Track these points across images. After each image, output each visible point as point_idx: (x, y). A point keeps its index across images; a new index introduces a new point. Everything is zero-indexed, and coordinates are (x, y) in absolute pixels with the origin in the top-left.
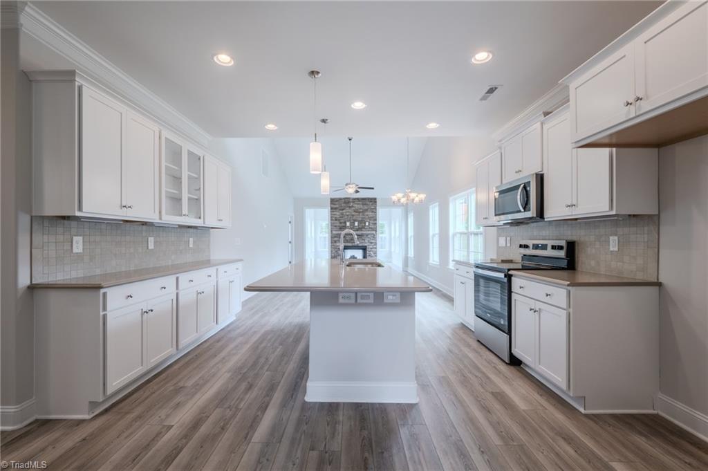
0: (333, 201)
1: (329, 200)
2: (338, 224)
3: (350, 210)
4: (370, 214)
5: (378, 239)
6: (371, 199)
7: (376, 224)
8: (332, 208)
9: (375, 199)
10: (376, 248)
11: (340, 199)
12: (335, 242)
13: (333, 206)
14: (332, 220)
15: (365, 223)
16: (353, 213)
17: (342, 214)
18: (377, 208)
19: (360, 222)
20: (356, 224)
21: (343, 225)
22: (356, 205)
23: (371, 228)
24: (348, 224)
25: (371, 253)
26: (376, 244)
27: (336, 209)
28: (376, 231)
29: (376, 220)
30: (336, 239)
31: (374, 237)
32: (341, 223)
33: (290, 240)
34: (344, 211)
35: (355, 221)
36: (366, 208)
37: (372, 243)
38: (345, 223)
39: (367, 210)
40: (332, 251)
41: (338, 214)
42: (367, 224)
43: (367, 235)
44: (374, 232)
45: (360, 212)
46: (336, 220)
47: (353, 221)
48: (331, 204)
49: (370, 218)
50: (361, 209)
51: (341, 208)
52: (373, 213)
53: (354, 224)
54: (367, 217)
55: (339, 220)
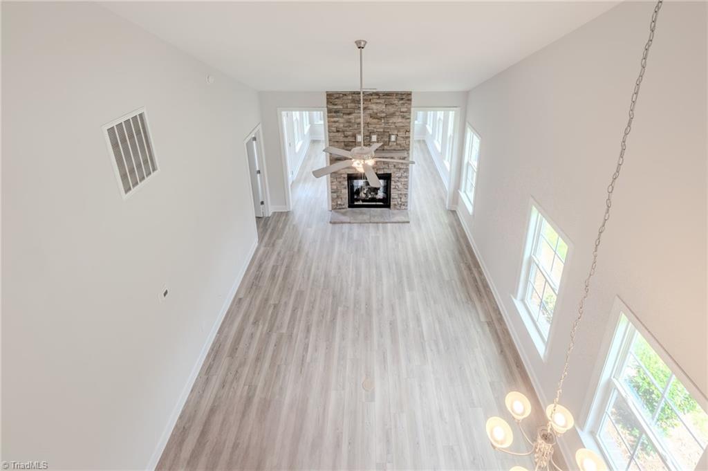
0: (330, 96)
1: (325, 96)
2: (342, 139)
6: (402, 94)
7: (409, 137)
8: (329, 111)
9: (409, 94)
10: (407, 177)
11: (345, 95)
13: (331, 107)
14: (329, 131)
15: (390, 138)
16: (369, 120)
17: (349, 121)
18: (412, 109)
19: (380, 136)
20: (374, 138)
21: (351, 139)
22: (374, 106)
23: (400, 145)
24: (360, 138)
25: (399, 184)
26: (407, 170)
27: (336, 112)
28: (408, 151)
29: (409, 132)
32: (346, 137)
33: (258, 169)
34: (350, 117)
35: (372, 133)
36: (391, 109)
37: (400, 169)
38: (354, 136)
39: (393, 115)
40: (332, 182)
41: (341, 121)
42: (393, 138)
44: (405, 153)
45: (380, 118)
46: (338, 131)
47: (368, 134)
48: (328, 102)
49: (398, 129)
50: (383, 112)
51: (348, 111)
52: (404, 120)
53: (371, 138)
54: (393, 126)
55: (343, 132)
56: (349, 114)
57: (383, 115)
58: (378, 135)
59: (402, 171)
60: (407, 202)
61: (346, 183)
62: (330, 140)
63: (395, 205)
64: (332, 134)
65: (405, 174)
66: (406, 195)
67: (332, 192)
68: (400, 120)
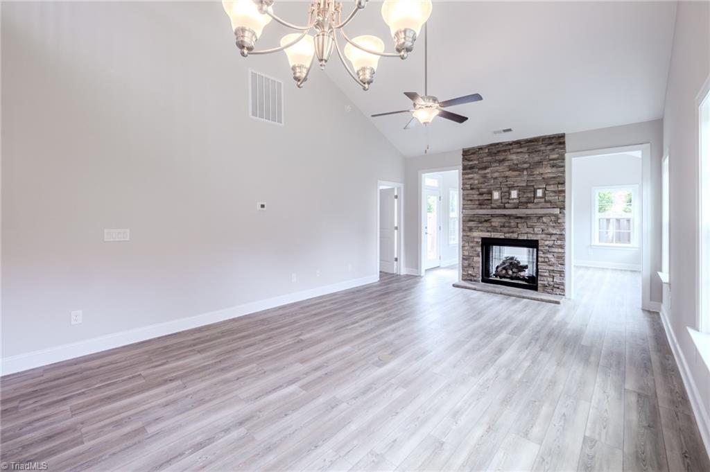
0: (467, 154)
1: (461, 153)
2: (476, 197)
3: (500, 168)
4: (548, 171)
5: (567, 226)
6: (550, 138)
7: (563, 191)
8: (464, 168)
9: (562, 136)
10: (562, 247)
11: (481, 148)
12: (471, 229)
13: (466, 163)
14: (463, 189)
15: (535, 192)
16: (508, 173)
17: (484, 176)
18: (567, 156)
19: (522, 190)
20: (514, 194)
21: (487, 197)
22: (514, 157)
23: (550, 202)
24: (496, 195)
25: (550, 256)
26: (562, 237)
27: (472, 168)
28: (562, 208)
29: (563, 183)
30: (471, 224)
31: (558, 222)
32: (481, 194)
33: (396, 225)
34: (486, 171)
35: (512, 187)
36: (537, 159)
37: (551, 234)
38: (490, 193)
39: (540, 163)
40: (463, 247)
41: (476, 177)
42: (540, 193)
43: (540, 217)
44: (557, 211)
45: (522, 170)
46: (472, 189)
47: (506, 189)
48: (464, 159)
49: (547, 181)
50: (525, 163)
51: (483, 165)
52: (554, 170)
53: (510, 194)
54: (540, 178)
55: (478, 189)
56: (485, 168)
57: (526, 166)
58: (519, 191)
59: (554, 238)
60: (563, 284)
61: (479, 249)
62: (464, 199)
63: (545, 286)
64: (466, 192)
65: (559, 242)
66: (561, 273)
67: (463, 259)
68: (549, 170)
